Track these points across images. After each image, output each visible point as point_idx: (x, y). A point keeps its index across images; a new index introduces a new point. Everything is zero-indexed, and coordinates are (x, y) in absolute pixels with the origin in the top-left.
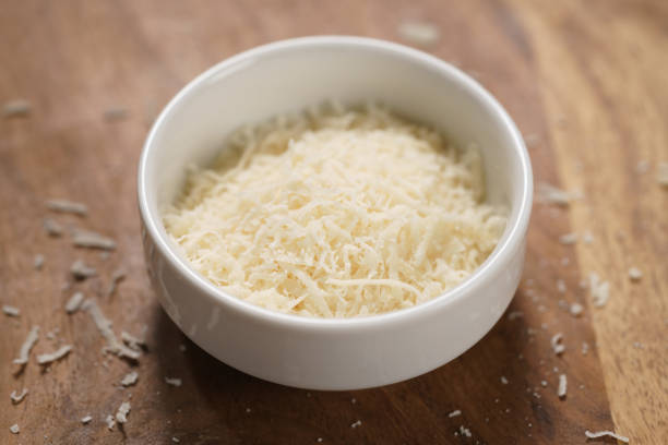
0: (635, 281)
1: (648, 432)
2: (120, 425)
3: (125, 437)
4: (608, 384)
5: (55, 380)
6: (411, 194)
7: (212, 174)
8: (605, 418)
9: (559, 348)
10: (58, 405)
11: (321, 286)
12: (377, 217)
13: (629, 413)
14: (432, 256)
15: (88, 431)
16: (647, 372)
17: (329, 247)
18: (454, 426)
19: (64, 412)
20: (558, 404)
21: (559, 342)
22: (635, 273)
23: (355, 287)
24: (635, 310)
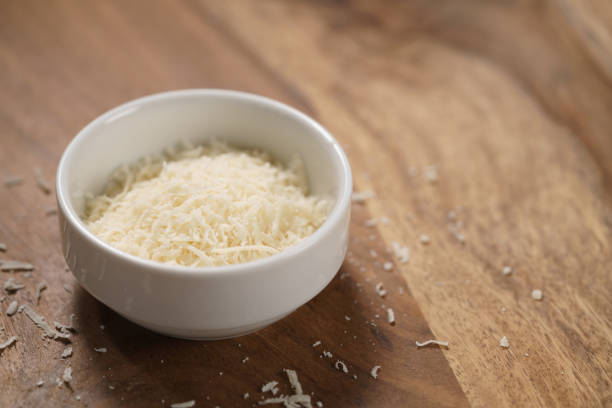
0: (425, 244)
1: (461, 339)
2: (67, 384)
3: (73, 392)
4: (423, 311)
5: (9, 361)
6: (262, 189)
7: (105, 198)
8: (426, 332)
9: (382, 293)
10: (16, 377)
11: (208, 254)
12: (239, 205)
13: (443, 328)
14: (284, 230)
15: (43, 390)
16: (450, 300)
17: (210, 227)
18: (318, 352)
19: (21, 380)
20: (390, 328)
21: (381, 288)
22: (425, 238)
23: (232, 254)
24: (430, 262)
